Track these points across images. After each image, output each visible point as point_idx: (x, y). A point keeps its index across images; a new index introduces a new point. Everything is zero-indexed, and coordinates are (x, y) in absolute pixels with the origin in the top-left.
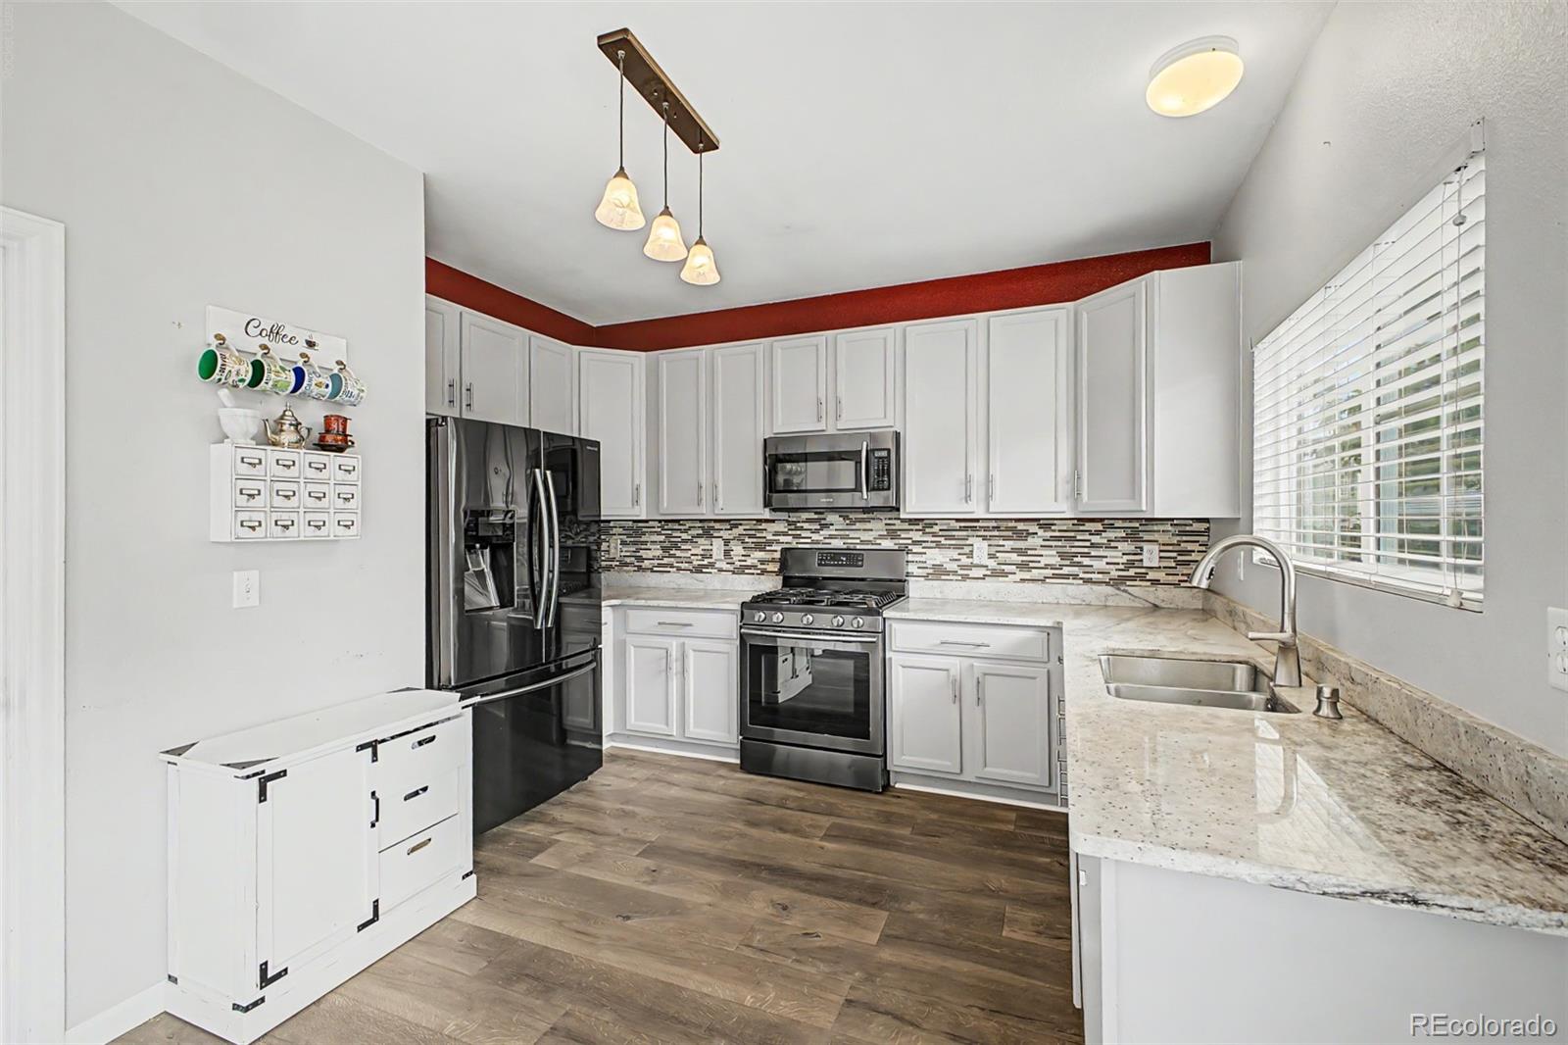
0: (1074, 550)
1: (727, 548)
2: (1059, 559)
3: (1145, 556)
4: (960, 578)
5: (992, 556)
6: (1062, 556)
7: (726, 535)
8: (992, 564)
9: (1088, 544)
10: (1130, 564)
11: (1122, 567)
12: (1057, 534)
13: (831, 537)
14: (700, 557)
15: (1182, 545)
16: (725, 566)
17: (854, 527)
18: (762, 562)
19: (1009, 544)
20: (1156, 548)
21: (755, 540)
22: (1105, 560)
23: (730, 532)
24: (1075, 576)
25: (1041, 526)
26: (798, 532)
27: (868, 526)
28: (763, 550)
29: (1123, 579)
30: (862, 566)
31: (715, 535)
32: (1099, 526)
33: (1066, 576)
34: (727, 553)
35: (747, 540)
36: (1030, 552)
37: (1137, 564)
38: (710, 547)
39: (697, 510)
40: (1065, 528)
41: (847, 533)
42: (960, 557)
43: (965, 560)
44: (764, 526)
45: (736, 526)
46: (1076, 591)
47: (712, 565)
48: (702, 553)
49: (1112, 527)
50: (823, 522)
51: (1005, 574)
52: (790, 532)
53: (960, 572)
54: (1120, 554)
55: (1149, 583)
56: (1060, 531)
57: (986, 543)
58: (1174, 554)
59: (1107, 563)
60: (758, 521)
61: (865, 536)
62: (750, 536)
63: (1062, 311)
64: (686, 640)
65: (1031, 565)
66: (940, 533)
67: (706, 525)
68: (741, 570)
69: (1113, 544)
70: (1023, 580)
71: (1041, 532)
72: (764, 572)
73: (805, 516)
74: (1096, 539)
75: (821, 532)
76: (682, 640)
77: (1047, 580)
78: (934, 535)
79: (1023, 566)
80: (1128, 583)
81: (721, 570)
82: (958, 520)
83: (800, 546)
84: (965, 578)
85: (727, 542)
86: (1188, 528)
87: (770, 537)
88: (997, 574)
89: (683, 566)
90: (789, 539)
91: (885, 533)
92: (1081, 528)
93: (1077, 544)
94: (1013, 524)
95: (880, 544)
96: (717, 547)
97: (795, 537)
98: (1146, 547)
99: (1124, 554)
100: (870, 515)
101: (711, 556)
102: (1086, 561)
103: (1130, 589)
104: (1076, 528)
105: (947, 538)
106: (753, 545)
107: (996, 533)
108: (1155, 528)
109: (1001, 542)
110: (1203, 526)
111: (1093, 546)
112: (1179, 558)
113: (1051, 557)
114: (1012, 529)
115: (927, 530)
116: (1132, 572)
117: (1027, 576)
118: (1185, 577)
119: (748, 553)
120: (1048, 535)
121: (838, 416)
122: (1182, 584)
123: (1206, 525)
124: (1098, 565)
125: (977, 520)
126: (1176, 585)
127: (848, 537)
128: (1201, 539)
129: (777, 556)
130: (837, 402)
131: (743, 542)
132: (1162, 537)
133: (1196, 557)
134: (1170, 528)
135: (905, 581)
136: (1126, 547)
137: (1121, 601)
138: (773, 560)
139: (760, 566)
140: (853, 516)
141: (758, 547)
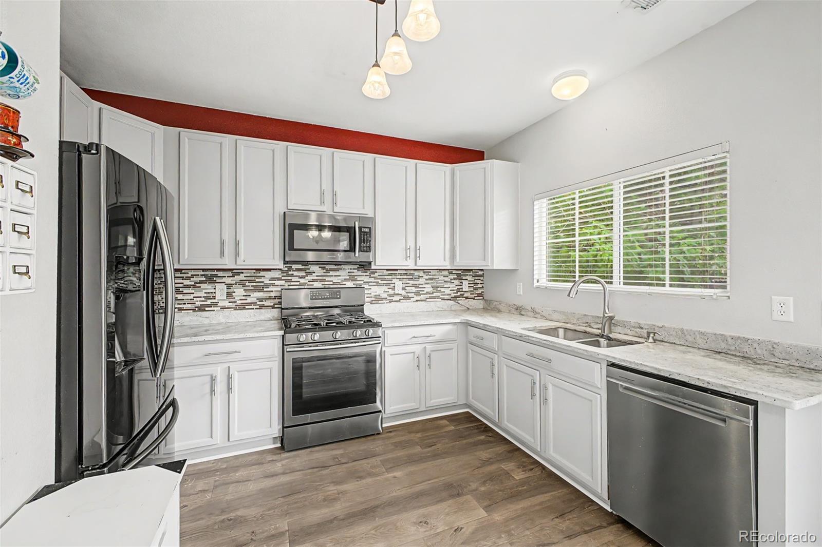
0: (438, 285)
1: (229, 291)
2: (432, 289)
3: (464, 287)
4: (388, 301)
5: (403, 289)
6: (432, 287)
7: (229, 281)
8: (403, 293)
9: (443, 281)
10: (458, 290)
11: (455, 292)
12: (431, 277)
13: (314, 281)
14: (203, 299)
15: (476, 281)
16: (227, 304)
17: (328, 274)
18: (261, 300)
19: (411, 282)
20: (467, 282)
21: (255, 284)
22: (449, 289)
23: (232, 278)
24: (438, 297)
26: (290, 278)
27: (337, 273)
28: (262, 291)
29: (456, 297)
30: (339, 298)
31: (218, 281)
32: (447, 273)
33: (434, 297)
34: (229, 295)
35: (247, 284)
36: (420, 286)
37: (461, 290)
38: (214, 291)
40: (434, 274)
41: (324, 278)
42: (388, 290)
43: (391, 292)
44: (262, 273)
45: (238, 274)
46: (440, 304)
47: (215, 304)
48: (205, 295)
49: (452, 273)
50: (307, 271)
51: (409, 298)
52: (283, 278)
53: (388, 298)
54: (455, 286)
55: (464, 298)
56: (432, 275)
57: (401, 282)
58: (473, 285)
59: (451, 290)
60: (257, 270)
61: (335, 280)
62: (250, 281)
63: (447, 167)
64: (233, 366)
65: (421, 292)
66: (379, 277)
67: (209, 273)
68: (242, 307)
69: (452, 281)
70: (417, 301)
71: (425, 277)
72: (261, 307)
73: (294, 267)
74: (446, 279)
75: (306, 278)
76: (229, 365)
77: (428, 300)
78: (375, 278)
79: (418, 294)
80: (458, 299)
81: (223, 308)
82: (387, 270)
83: (291, 287)
84: (391, 301)
85: (229, 286)
86: (477, 274)
87: (267, 281)
88: (406, 298)
89: (185, 306)
90: (282, 283)
91: (348, 277)
92: (441, 274)
93: (439, 281)
94: (412, 272)
95: (345, 284)
96: (220, 291)
97: (287, 281)
98: (464, 282)
100: (339, 267)
101: (214, 298)
102: (443, 290)
103: (459, 301)
104: (438, 274)
105: (382, 280)
106: (252, 288)
107: (405, 277)
108: (467, 274)
109: (408, 282)
110: (481, 273)
111: (446, 282)
112: (475, 287)
113: (428, 288)
114: (412, 274)
115: (372, 276)
116: (459, 294)
117: (418, 298)
118: (476, 295)
119: (249, 294)
120: (427, 277)
121: (334, 203)
122: (476, 298)
123: (483, 272)
124: (447, 291)
125: (397, 270)
126: (474, 299)
127: (324, 280)
128: (482, 278)
129: (273, 294)
130: (334, 194)
131: (244, 286)
132: (469, 278)
133: (480, 286)
134: (471, 273)
135: (363, 305)
136: (457, 282)
137: (457, 307)
138: (270, 298)
139: (258, 303)
140: (328, 267)
141: (258, 289)
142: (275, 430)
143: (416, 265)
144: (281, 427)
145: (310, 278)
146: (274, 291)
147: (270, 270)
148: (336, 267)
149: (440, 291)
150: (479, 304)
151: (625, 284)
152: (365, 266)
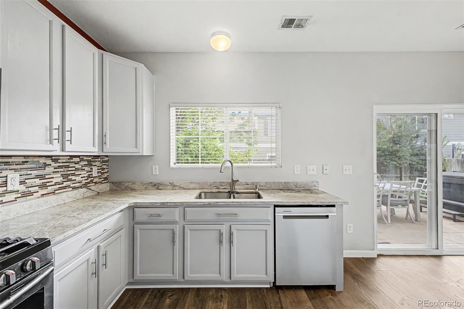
0: (69, 173)
2: (62, 178)
3: (93, 173)
5: (22, 183)
8: (21, 188)
9: (74, 169)
10: (89, 177)
11: (86, 178)
15: (103, 166)
19: (35, 173)
20: (97, 168)
22: (81, 176)
24: (69, 186)
25: (53, 161)
29: (87, 183)
32: (78, 160)
33: (65, 188)
36: (47, 177)
37: (91, 176)
40: (65, 161)
46: (71, 194)
49: (82, 160)
51: (31, 194)
54: (85, 172)
55: (94, 184)
56: (62, 163)
57: (18, 174)
58: (100, 170)
59: (81, 177)
65: (48, 184)
69: (83, 168)
70: (42, 195)
71: (53, 164)
74: (77, 166)
77: (56, 192)
79: (43, 186)
80: (88, 185)
86: (104, 160)
88: (25, 195)
92: (72, 161)
93: (70, 169)
94: (35, 159)
98: (94, 168)
99: (87, 172)
102: (73, 178)
103: (91, 187)
104: (69, 161)
107: (25, 166)
109: (29, 172)
110: (106, 159)
111: (77, 169)
112: (102, 172)
113: (57, 178)
116: (89, 181)
117: (45, 191)
118: (103, 179)
120: (56, 165)
122: (103, 182)
123: (108, 158)
124: (78, 179)
125: (10, 157)
128: (107, 163)
132: (98, 164)
133: (106, 171)
134: (99, 160)
136: (87, 168)
137: (90, 193)
149: (71, 180)
150: (105, 187)
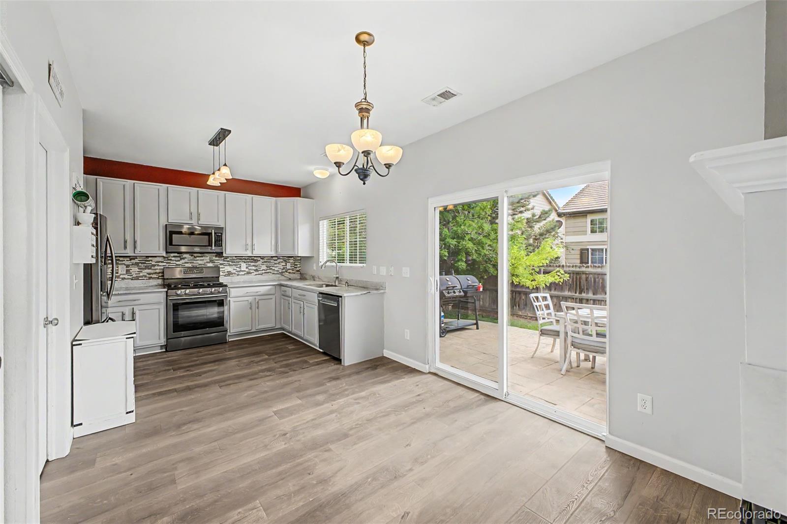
0: (270, 265)
1: (127, 269)
2: (266, 268)
3: (288, 266)
4: (236, 275)
5: (247, 268)
6: (266, 266)
7: (127, 263)
8: (247, 270)
10: (284, 268)
11: (282, 269)
13: (186, 263)
15: (296, 263)
16: (126, 276)
17: (196, 259)
18: (149, 274)
19: (252, 264)
20: (290, 264)
21: (145, 265)
23: (129, 261)
24: (270, 272)
25: (261, 258)
26: (169, 261)
27: (202, 259)
28: (150, 269)
29: (282, 272)
30: (203, 273)
31: (120, 263)
32: (276, 258)
33: (268, 273)
34: (128, 271)
35: (140, 265)
36: (258, 266)
37: (286, 268)
39: (124, 251)
40: (268, 259)
41: (193, 261)
43: (238, 269)
44: (150, 259)
45: (134, 259)
46: (271, 276)
47: (118, 277)
49: (279, 258)
50: (181, 257)
51: (251, 273)
52: (165, 261)
53: (237, 273)
54: (281, 266)
55: (288, 273)
56: (266, 260)
57: (245, 264)
58: (293, 265)
59: (279, 268)
60: (147, 257)
61: (200, 262)
62: (142, 263)
63: (274, 199)
64: (135, 307)
65: (258, 270)
66: (230, 261)
68: (137, 278)
69: (280, 263)
70: (256, 274)
71: (261, 260)
72: (150, 278)
73: (172, 255)
75: (181, 261)
76: (132, 307)
77: (263, 274)
78: (228, 261)
79: (256, 270)
81: (124, 279)
82: (236, 257)
83: (170, 267)
84: (238, 275)
85: (128, 266)
86: (297, 259)
87: (153, 263)
88: (249, 273)
90: (164, 264)
91: (209, 261)
92: (272, 259)
93: (271, 263)
95: (207, 265)
96: (122, 269)
97: (167, 263)
98: (288, 264)
100: (203, 255)
102: (273, 268)
103: (284, 275)
104: (270, 259)
105: (232, 262)
106: (144, 267)
107: (248, 261)
108: (290, 259)
109: (250, 263)
111: (275, 264)
112: (295, 266)
113: (264, 267)
114: (253, 259)
115: (225, 260)
116: (284, 271)
117: (257, 273)
118: (296, 271)
119: (141, 271)
120: (263, 261)
121: (199, 219)
122: (296, 273)
123: (300, 258)
124: (276, 269)
125: (242, 257)
126: (294, 273)
127: (193, 263)
128: (300, 261)
129: (158, 271)
130: (199, 214)
131: (138, 266)
132: (291, 261)
133: (299, 266)
134: (293, 259)
135: (219, 277)
136: (283, 264)
137: (283, 278)
138: (156, 273)
139: (148, 276)
140: (195, 255)
141: (147, 268)
142: (163, 341)
143: (252, 254)
144: (165, 340)
145: (183, 261)
146: (158, 269)
147: (156, 257)
148: (200, 255)
150: (297, 276)
151: (350, 263)
152: (220, 254)
